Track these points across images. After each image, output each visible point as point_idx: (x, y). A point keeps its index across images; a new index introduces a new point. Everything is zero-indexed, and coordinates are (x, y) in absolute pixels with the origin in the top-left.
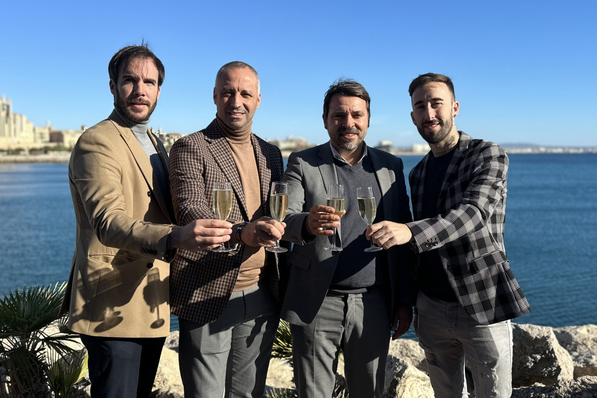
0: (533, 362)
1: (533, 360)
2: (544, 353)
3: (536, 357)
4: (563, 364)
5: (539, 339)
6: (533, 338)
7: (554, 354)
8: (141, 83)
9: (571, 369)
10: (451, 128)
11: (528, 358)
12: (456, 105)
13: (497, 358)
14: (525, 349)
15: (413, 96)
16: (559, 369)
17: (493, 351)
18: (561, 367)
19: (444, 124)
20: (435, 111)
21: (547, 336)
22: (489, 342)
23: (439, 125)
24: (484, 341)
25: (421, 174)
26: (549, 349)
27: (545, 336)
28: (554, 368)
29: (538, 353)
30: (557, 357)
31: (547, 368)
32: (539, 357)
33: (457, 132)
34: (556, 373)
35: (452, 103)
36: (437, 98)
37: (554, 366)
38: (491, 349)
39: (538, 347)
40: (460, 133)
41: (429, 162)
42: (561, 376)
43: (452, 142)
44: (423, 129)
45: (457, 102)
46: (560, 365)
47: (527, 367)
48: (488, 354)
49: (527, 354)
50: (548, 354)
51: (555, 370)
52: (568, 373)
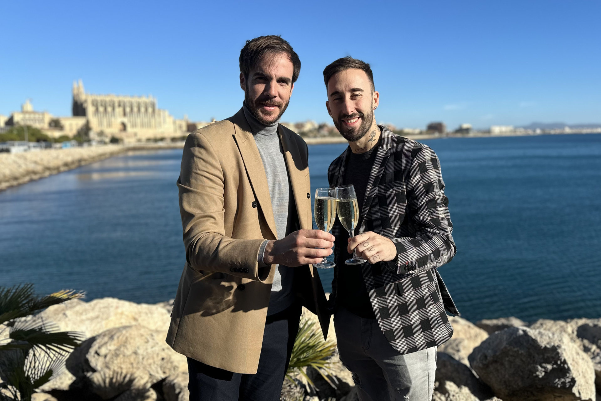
0: (544, 371)
1: (543, 370)
2: (556, 363)
3: (546, 367)
4: (580, 375)
5: (548, 348)
6: (541, 347)
7: (567, 365)
8: (274, 84)
9: (591, 378)
10: (372, 122)
11: (537, 367)
12: (376, 95)
13: (410, 385)
14: (534, 357)
15: (328, 85)
16: (573, 381)
17: (405, 377)
18: (576, 379)
19: (365, 118)
20: (353, 103)
21: (558, 346)
22: (402, 366)
23: (360, 119)
24: (397, 364)
25: (339, 172)
26: (561, 360)
27: (556, 345)
28: (568, 380)
29: (549, 363)
30: (571, 368)
31: (559, 379)
32: (549, 367)
33: (377, 126)
34: (570, 384)
35: (372, 94)
36: (356, 89)
37: (568, 378)
38: (404, 374)
39: (548, 357)
40: (381, 128)
41: (348, 158)
42: (577, 388)
43: (372, 137)
44: (341, 124)
45: (377, 92)
46: (574, 376)
47: (537, 376)
48: (400, 379)
49: (536, 363)
50: (560, 365)
51: (569, 382)
52: (587, 383)
